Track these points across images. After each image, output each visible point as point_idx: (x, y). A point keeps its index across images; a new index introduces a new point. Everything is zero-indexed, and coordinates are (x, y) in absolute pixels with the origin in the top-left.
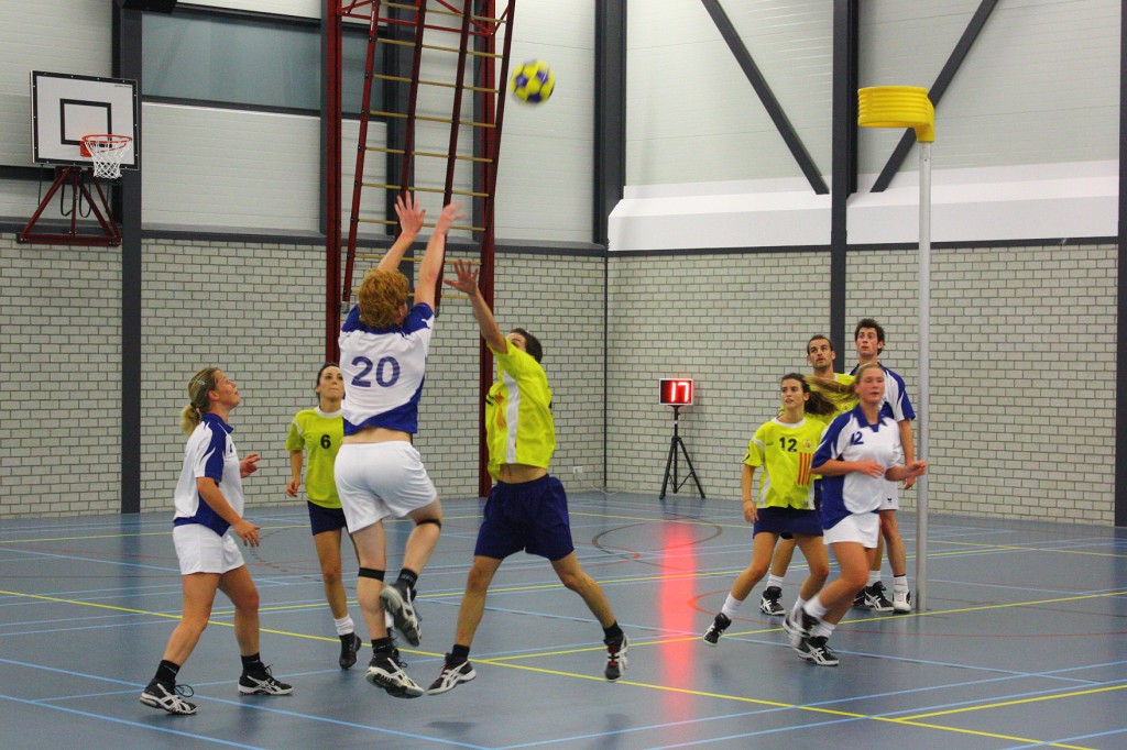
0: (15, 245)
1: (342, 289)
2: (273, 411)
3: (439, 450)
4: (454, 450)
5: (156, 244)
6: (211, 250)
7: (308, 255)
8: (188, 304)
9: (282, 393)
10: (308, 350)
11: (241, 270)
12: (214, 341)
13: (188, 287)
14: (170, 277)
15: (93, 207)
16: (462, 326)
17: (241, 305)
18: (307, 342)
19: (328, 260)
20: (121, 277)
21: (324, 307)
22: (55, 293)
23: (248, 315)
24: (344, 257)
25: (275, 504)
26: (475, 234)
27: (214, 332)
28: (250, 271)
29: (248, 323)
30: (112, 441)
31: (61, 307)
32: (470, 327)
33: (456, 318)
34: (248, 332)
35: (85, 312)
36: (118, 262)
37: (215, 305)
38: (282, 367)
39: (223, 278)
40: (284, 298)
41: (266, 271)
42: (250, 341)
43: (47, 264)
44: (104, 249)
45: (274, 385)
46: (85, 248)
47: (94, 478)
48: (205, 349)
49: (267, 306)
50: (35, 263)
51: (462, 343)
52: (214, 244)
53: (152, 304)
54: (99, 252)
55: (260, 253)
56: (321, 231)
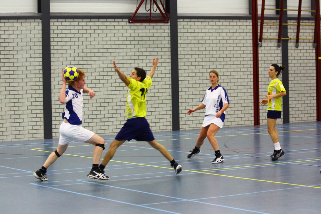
0: (128, 24)
1: (259, 37)
2: (232, 88)
3: (300, 102)
4: (306, 102)
5: (183, 21)
6: (206, 23)
7: (245, 24)
8: (197, 45)
9: (236, 80)
10: (246, 63)
11: (218, 31)
12: (208, 60)
13: (197, 38)
14: (189, 34)
15: (158, 7)
16: (309, 51)
17: (218, 45)
18: (245, 59)
19: (253, 25)
20: (170, 35)
21: (252, 45)
22: (144, 42)
23: (221, 49)
24: (259, 24)
25: (234, 126)
26: (312, 13)
27: (207, 56)
28: (221, 31)
29: (221, 52)
30: (168, 101)
31: (146, 48)
32: (311, 51)
33: (305, 48)
34: (222, 56)
35: (156, 50)
36: (168, 29)
37: (208, 45)
38: (236, 70)
39: (210, 34)
40: (235, 41)
41: (228, 31)
42: (222, 59)
43: (140, 31)
44: (162, 24)
45: (232, 77)
46: (155, 24)
47: (161, 117)
48: (204, 63)
49: (228, 45)
50: (136, 31)
51: (308, 58)
52: (207, 20)
53: (182, 45)
54: (161, 26)
55: (225, 23)
56: (250, 14)
